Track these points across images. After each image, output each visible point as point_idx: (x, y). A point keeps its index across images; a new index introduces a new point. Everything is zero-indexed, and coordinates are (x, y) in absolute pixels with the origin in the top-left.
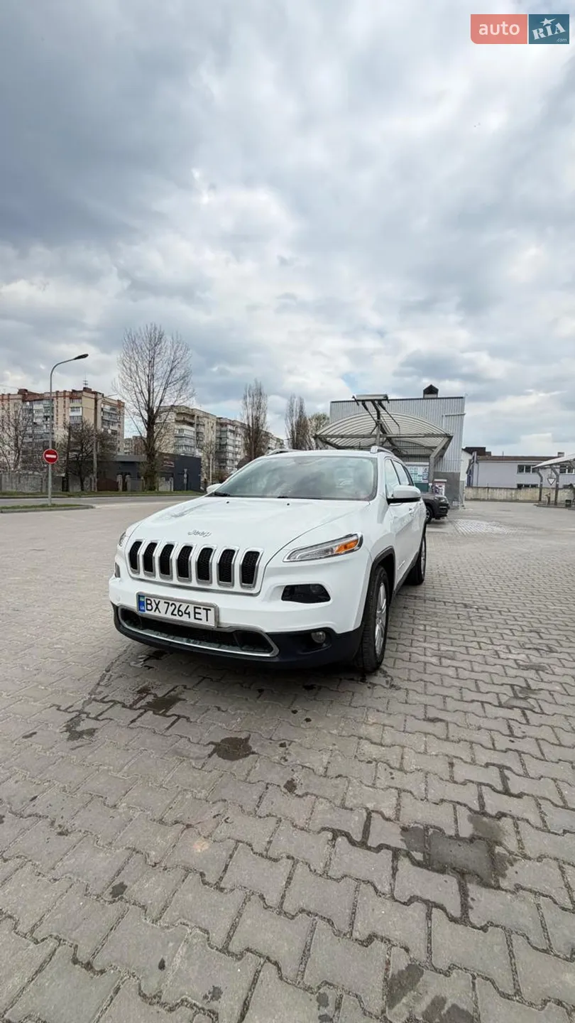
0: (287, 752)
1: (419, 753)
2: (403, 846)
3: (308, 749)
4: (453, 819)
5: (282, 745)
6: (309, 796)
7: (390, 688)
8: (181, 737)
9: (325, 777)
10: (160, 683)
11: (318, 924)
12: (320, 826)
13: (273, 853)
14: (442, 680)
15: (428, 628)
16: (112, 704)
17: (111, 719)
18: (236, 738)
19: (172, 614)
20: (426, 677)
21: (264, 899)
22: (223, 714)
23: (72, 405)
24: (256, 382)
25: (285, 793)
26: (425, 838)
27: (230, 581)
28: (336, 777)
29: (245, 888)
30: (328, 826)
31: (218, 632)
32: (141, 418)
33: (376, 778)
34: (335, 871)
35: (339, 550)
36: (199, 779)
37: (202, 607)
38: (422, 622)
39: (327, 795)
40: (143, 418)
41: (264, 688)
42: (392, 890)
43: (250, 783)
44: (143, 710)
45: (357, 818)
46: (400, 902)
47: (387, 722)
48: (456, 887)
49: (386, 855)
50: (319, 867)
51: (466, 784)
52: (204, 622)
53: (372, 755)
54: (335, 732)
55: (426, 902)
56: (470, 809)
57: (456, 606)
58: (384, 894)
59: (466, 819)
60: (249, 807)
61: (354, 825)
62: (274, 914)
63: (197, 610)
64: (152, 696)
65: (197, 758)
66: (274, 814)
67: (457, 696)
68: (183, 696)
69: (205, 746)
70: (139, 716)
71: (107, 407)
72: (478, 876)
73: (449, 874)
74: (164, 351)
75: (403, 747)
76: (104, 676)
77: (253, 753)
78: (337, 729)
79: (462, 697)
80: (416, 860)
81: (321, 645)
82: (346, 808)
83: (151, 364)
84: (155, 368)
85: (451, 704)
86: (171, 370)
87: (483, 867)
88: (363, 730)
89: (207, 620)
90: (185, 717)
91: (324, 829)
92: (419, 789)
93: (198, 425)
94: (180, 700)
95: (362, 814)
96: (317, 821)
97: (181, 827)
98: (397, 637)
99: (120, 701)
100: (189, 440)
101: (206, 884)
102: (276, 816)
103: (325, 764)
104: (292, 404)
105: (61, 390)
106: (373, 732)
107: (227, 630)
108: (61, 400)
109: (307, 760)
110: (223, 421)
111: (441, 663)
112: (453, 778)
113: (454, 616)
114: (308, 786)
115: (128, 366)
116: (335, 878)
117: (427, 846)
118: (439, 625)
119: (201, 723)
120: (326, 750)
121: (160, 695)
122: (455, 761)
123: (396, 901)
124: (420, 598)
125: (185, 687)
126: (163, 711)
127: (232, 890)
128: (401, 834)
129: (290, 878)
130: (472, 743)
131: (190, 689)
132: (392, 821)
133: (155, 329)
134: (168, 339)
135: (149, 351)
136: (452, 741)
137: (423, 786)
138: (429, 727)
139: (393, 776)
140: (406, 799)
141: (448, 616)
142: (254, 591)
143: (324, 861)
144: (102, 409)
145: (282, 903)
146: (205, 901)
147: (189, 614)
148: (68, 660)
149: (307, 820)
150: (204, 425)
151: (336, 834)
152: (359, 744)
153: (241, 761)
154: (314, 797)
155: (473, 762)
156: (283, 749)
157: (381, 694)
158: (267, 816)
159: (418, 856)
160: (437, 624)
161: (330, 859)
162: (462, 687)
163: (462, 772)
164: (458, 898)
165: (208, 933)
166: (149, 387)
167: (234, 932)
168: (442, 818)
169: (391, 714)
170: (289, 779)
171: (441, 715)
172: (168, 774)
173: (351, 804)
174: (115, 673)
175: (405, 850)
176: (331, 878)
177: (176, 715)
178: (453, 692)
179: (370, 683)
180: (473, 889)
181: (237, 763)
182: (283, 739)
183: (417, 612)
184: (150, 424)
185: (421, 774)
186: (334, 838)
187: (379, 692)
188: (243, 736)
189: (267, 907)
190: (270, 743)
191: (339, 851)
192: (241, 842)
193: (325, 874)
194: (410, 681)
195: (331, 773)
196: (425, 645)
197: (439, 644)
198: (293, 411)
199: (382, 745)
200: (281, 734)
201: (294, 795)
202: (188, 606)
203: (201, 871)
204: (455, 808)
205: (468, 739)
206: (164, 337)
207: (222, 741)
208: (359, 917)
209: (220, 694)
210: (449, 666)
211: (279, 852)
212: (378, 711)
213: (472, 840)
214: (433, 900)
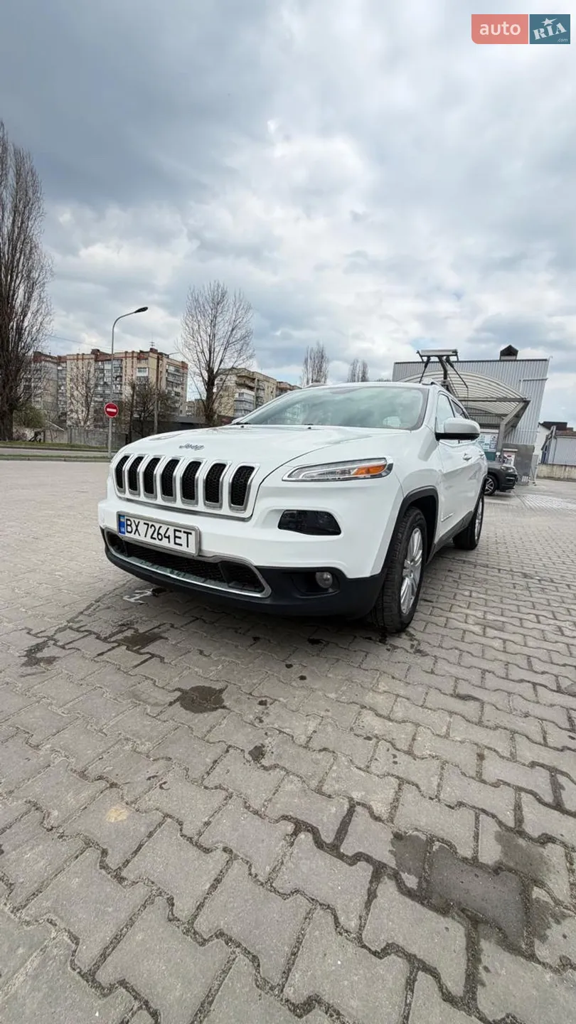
0: (266, 711)
1: (438, 735)
2: (392, 862)
3: (293, 711)
4: (472, 834)
5: (261, 703)
6: (278, 770)
7: (415, 653)
8: (147, 678)
9: (305, 747)
10: (147, 619)
11: (237, 960)
12: (281, 813)
13: (206, 841)
14: (483, 651)
15: (474, 594)
16: (87, 633)
17: (79, 650)
18: (210, 688)
19: (152, 538)
20: (462, 646)
21: (173, 905)
22: (205, 659)
23: (139, 366)
24: (318, 344)
25: (247, 761)
26: (426, 854)
27: (217, 501)
28: (320, 751)
29: (153, 883)
30: (291, 814)
31: (200, 561)
32: (201, 379)
33: (373, 759)
34: (285, 881)
35: (356, 474)
36: (148, 729)
37: (183, 530)
38: (469, 588)
39: (302, 772)
40: (203, 378)
41: (260, 636)
42: (361, 927)
43: (208, 742)
44: (117, 644)
45: (333, 810)
46: (370, 950)
47: (402, 692)
48: (461, 942)
49: (363, 871)
50: (263, 871)
51: (498, 787)
52: (184, 548)
53: (374, 729)
54: (333, 696)
55: (410, 958)
56: (500, 823)
57: (512, 575)
58: (347, 931)
59: (492, 837)
60: (195, 774)
61: (327, 818)
62: (179, 933)
63: (177, 534)
64: (133, 630)
65: (156, 704)
66: (225, 787)
67: (502, 673)
68: (165, 635)
69: (170, 692)
70: (109, 650)
71: (172, 369)
72: (500, 929)
73: (453, 918)
74: (226, 309)
75: (417, 725)
76: (92, 605)
77: (224, 707)
78: (336, 693)
79: (507, 675)
80: (406, 887)
81: (327, 589)
82: (322, 794)
83: (213, 324)
84: (217, 327)
85: (491, 681)
86: (233, 330)
87: (511, 918)
88: (369, 698)
89: (188, 546)
90: (160, 657)
91: (285, 818)
92: (430, 782)
93: (258, 389)
94: (162, 638)
95: (342, 805)
96: (278, 806)
97: (103, 784)
98: (435, 600)
99: (96, 631)
100: (248, 404)
101: (104, 868)
102: (227, 790)
103: (309, 733)
104: (354, 369)
105: (130, 351)
106: (381, 701)
107: (211, 560)
108: (129, 361)
109: (287, 725)
110: (282, 386)
111: (484, 632)
112: (481, 775)
113: (508, 585)
114: (279, 756)
115: (190, 325)
116: (281, 891)
117: (427, 867)
118: (489, 592)
119: (176, 665)
120: (315, 716)
121: (141, 631)
122: (486, 752)
123: (364, 946)
124: (470, 563)
125: (172, 626)
126: (138, 647)
127: (134, 883)
128: (392, 843)
129: (218, 881)
130: (514, 732)
131: (177, 628)
132: (383, 821)
133: (219, 286)
134: (230, 299)
135: (212, 310)
136: (487, 727)
137: (435, 780)
138: (458, 705)
139: (396, 760)
140: (409, 795)
141: (501, 584)
142: (246, 515)
143: (272, 865)
144: (167, 371)
145: (196, 917)
146: (92, 893)
147: (168, 537)
148: (62, 588)
149: (265, 801)
150: (264, 390)
151: (300, 826)
152: (359, 714)
153: (206, 715)
154: (283, 773)
155: (513, 758)
156: (260, 707)
157: (401, 659)
158: (216, 788)
159: (411, 881)
160: (486, 591)
161: (282, 863)
162: (509, 663)
163: (494, 769)
164: (463, 961)
165: (77, 944)
166: (210, 346)
167: (113, 950)
168: (457, 829)
169: (409, 684)
170: (258, 744)
171: (476, 693)
172: (115, 717)
173: (331, 789)
174: (104, 604)
175: (393, 869)
176: (275, 891)
177: (150, 654)
178: (498, 668)
179: (391, 645)
180: (490, 951)
181: (201, 716)
182: (265, 696)
183: (463, 577)
184: (210, 384)
185: (436, 763)
186: (295, 833)
187: (399, 655)
188: (218, 686)
189: (172, 919)
190: (249, 698)
191: (298, 853)
192: (170, 817)
193: (268, 884)
194: (442, 647)
195: (315, 744)
196: (468, 611)
197: (485, 612)
198: (354, 375)
199: (390, 720)
200: (265, 690)
201: (259, 765)
202: (168, 529)
203: (105, 847)
204: (477, 818)
205: (508, 726)
206: (226, 296)
207: (192, 689)
208: (301, 963)
209: (209, 637)
210: (495, 638)
211: (215, 840)
212: (393, 678)
213: (497, 870)
214: (421, 958)
